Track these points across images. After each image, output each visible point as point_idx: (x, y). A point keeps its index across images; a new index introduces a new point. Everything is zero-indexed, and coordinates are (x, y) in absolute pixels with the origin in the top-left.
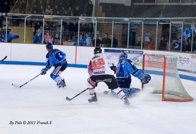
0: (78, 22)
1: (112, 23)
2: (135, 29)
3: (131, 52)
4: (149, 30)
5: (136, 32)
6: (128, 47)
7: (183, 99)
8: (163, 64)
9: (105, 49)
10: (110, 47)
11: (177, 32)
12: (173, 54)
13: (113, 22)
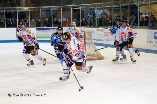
0: (16, 11)
1: (40, 11)
2: (55, 13)
3: (54, 29)
4: (64, 13)
5: (56, 16)
6: (52, 26)
7: (98, 58)
8: (84, 36)
9: (36, 29)
10: (40, 27)
11: (83, 14)
12: (84, 29)
13: (41, 9)
